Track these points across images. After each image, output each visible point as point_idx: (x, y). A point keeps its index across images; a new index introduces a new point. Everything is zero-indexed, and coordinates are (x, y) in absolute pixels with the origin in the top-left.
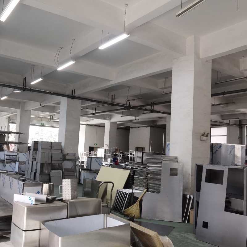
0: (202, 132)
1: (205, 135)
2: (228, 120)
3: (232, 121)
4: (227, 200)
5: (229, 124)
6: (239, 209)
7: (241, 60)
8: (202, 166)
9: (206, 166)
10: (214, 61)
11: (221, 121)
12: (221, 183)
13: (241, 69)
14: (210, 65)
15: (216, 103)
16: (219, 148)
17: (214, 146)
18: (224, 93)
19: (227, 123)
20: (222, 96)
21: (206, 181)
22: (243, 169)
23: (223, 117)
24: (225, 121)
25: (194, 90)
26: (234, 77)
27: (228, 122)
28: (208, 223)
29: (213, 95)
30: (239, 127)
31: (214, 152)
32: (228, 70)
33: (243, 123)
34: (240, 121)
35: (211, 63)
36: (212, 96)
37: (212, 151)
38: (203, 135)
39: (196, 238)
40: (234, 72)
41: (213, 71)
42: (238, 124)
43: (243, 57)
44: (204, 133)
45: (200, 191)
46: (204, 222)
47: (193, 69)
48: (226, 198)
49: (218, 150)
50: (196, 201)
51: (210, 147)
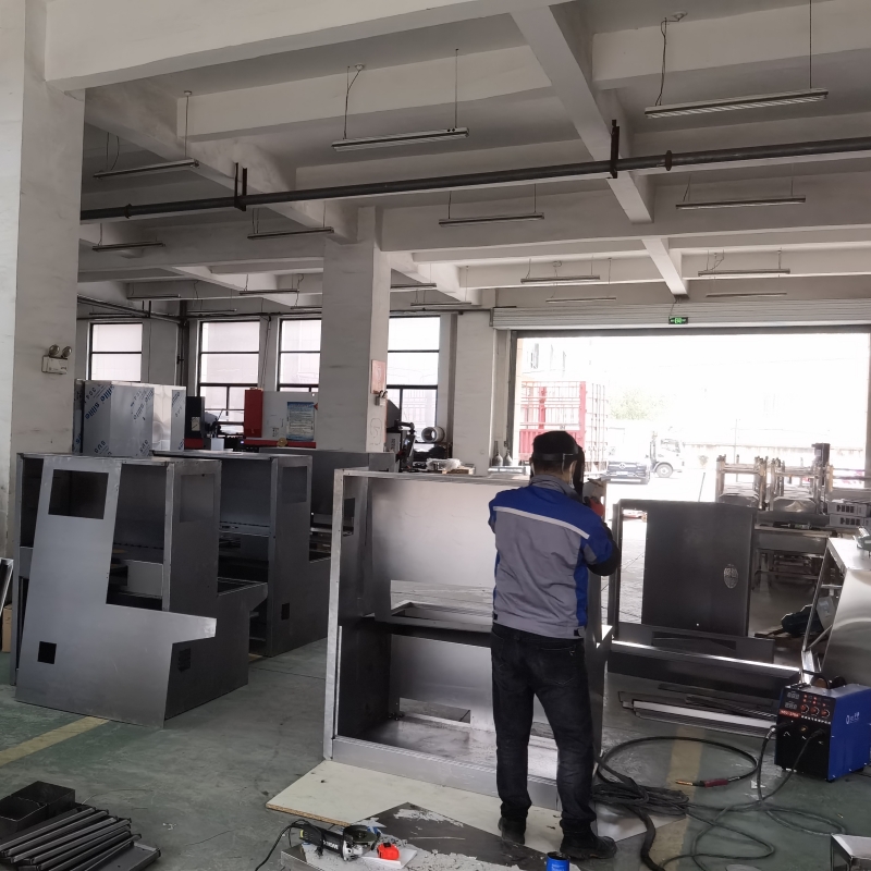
0: (48, 344)
1: (60, 354)
2: (147, 302)
3: (157, 305)
4: (116, 566)
5: (149, 313)
6: (150, 593)
7: (181, 102)
8: (41, 461)
9: (54, 459)
10: (92, 95)
11: (126, 302)
12: (99, 515)
13: (181, 132)
14: (79, 108)
15: (107, 242)
16: (103, 400)
17: (87, 393)
18: (127, 211)
19: (143, 312)
20: (123, 219)
21: (53, 511)
22: (166, 467)
23: (129, 289)
24: (137, 304)
25: (21, 193)
26: (161, 159)
27: (146, 308)
28: (55, 645)
29: (86, 215)
30: (180, 326)
31: (87, 408)
32: (140, 129)
33: (192, 311)
34: (184, 304)
35: (83, 104)
36: (82, 218)
37: (82, 408)
38: (52, 354)
39: (18, 697)
40: (160, 140)
41: (91, 130)
42: (177, 314)
43: (188, 94)
44: (55, 347)
45: (31, 544)
46: (42, 644)
47: (19, 116)
48: (114, 560)
49: (100, 402)
50: (20, 578)
51: (76, 393)
